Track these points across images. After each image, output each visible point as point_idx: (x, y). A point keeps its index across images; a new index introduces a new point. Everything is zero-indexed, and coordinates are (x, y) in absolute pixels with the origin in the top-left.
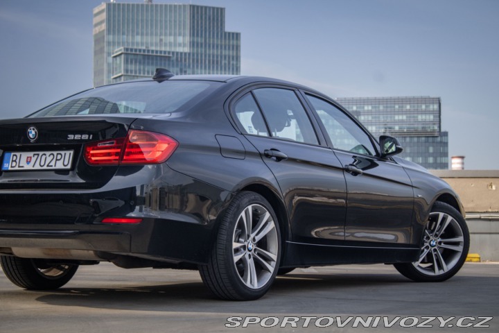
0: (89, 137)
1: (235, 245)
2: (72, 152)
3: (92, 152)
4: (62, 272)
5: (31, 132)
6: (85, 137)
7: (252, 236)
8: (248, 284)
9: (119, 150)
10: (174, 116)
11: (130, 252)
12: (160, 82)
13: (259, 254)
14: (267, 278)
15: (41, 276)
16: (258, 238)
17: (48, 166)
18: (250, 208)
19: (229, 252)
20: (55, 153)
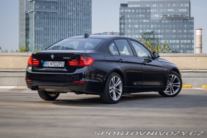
1: (110, 88)
2: (64, 62)
3: (70, 62)
4: (55, 95)
6: (68, 58)
7: (115, 85)
8: (114, 99)
9: (78, 62)
10: (93, 51)
11: (82, 90)
12: (86, 38)
13: (116, 90)
14: (119, 97)
15: (50, 96)
16: (116, 86)
17: (57, 66)
18: (114, 77)
19: (109, 90)
20: (59, 62)
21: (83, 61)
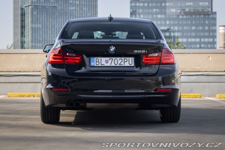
0: (145, 52)
2: (133, 58)
5: (112, 49)
17: (120, 64)
20: (123, 58)
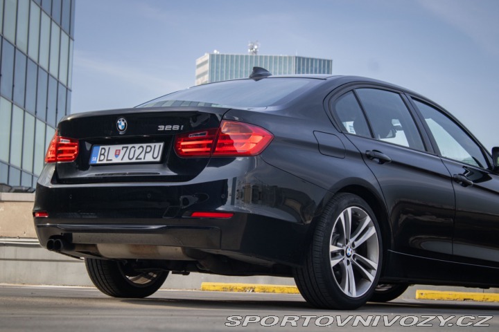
0: (180, 128)
1: (333, 248)
2: (162, 144)
3: (182, 144)
4: (150, 281)
5: (120, 124)
6: (176, 127)
7: (351, 241)
8: (346, 292)
9: (211, 142)
10: (270, 109)
11: (220, 248)
12: (257, 80)
13: (358, 261)
14: (367, 287)
15: (129, 283)
16: (357, 244)
17: (137, 159)
18: (349, 210)
19: (326, 256)
20: (145, 145)
21: (228, 137)
